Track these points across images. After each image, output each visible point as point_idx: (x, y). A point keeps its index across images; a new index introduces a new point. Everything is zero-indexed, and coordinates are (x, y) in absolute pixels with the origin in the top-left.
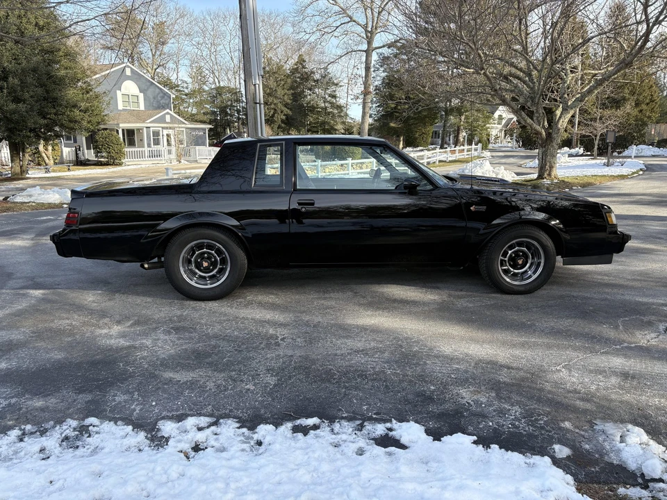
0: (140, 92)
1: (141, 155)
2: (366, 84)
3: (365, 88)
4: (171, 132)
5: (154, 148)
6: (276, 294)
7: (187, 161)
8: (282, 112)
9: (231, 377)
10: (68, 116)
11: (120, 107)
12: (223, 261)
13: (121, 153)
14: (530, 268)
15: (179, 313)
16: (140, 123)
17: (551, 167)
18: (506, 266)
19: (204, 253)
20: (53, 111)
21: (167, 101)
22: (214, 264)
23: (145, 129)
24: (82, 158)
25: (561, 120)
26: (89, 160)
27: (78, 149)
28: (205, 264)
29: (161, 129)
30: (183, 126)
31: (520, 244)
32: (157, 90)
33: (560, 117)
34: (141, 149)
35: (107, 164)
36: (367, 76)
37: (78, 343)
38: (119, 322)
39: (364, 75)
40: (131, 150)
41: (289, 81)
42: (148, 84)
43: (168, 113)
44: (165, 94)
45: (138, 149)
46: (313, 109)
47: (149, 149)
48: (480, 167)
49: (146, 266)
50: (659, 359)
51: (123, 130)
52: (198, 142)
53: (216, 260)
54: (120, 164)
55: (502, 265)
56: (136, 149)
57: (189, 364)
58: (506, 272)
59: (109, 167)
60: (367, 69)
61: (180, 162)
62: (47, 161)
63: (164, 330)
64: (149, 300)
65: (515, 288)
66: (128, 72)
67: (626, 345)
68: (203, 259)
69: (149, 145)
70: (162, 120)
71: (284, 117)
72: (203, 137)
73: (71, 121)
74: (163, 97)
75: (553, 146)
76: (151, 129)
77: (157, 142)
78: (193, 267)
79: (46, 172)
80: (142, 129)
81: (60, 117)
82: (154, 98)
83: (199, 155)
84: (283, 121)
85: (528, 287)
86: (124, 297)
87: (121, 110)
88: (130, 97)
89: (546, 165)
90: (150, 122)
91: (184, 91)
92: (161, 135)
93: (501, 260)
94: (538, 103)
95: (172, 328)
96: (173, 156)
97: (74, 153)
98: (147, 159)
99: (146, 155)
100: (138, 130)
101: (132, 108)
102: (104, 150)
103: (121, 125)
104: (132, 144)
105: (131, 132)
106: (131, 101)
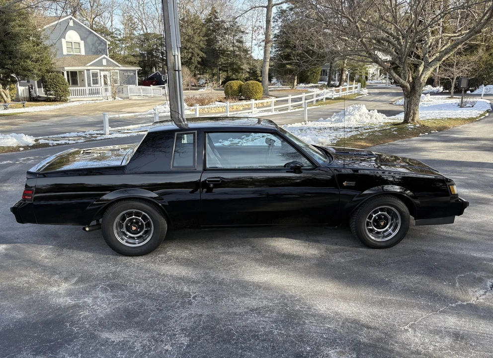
0: (82, 40)
1: (83, 93)
2: (267, 34)
3: (266, 38)
4: (107, 73)
5: (93, 87)
6: (190, 249)
7: (121, 98)
8: (198, 55)
9: (153, 337)
10: (22, 66)
11: (65, 52)
12: (148, 225)
13: (66, 92)
14: (390, 227)
15: (113, 269)
16: (81, 66)
17: (414, 114)
18: (371, 226)
19: (133, 219)
20: (10, 62)
21: (103, 47)
22: (141, 227)
23: (86, 71)
24: (34, 95)
25: (423, 76)
26: (39, 97)
27: (30, 88)
28: (134, 228)
29: (99, 71)
30: (117, 68)
31: (382, 210)
32: (96, 38)
33: (422, 74)
34: (85, 88)
35: (54, 100)
36: (267, 28)
37: (34, 302)
38: (66, 279)
39: (265, 27)
40: (74, 88)
41: (204, 29)
42: (88, 33)
43: (104, 58)
44: (102, 41)
45: (81, 88)
46: (223, 52)
47: (89, 88)
48: (358, 110)
49: (87, 229)
50: (484, 318)
51: (68, 72)
52: (130, 81)
53: (142, 224)
54: (66, 101)
55: (368, 225)
56: (78, 88)
57: (121, 323)
58: (371, 231)
59: (56, 103)
60: (268, 22)
61: (115, 99)
62: (6, 99)
63: (102, 287)
64: (90, 255)
65: (378, 244)
66: (71, 24)
67: (459, 303)
68: (132, 223)
69: (89, 85)
70: (99, 63)
71: (200, 60)
72: (133, 77)
73: (24, 70)
74: (100, 44)
75: (416, 97)
76: (91, 71)
77: (96, 82)
78: (124, 230)
79: (5, 109)
80: (83, 71)
81: (16, 67)
82: (93, 45)
83: (131, 92)
84: (199, 63)
85: (388, 243)
86: (70, 252)
87: (65, 55)
88: (73, 44)
89: (410, 112)
90: (90, 66)
91: (117, 37)
92: (99, 76)
93: (368, 222)
94: (404, 63)
95: (108, 285)
96: (109, 94)
97: (28, 91)
98: (88, 96)
99: (87, 92)
100: (80, 72)
101: (75, 54)
102: (52, 89)
103: (66, 69)
104: (75, 83)
105: (74, 74)
106: (74, 47)
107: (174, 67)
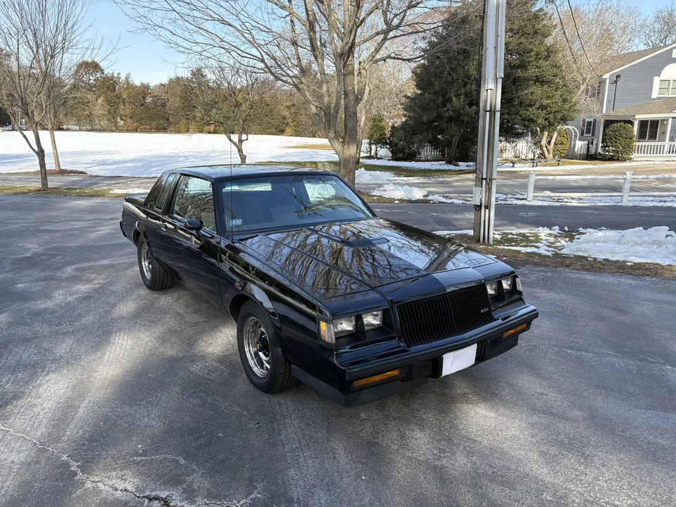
1: (659, 150)
11: (655, 94)
13: (629, 148)
16: (667, 112)
23: (671, 120)
26: (600, 154)
27: (590, 143)
34: (663, 143)
35: (611, 159)
40: (647, 144)
47: (670, 143)
51: (641, 121)
54: (625, 160)
56: (656, 143)
62: (546, 155)
66: (675, 54)
69: (672, 139)
80: (667, 120)
87: (654, 99)
88: (672, 82)
97: (586, 147)
98: (665, 155)
99: (666, 150)
100: (663, 120)
101: (670, 96)
102: (609, 144)
103: (637, 117)
104: (653, 137)
105: (655, 123)
106: (671, 87)
107: (485, 106)
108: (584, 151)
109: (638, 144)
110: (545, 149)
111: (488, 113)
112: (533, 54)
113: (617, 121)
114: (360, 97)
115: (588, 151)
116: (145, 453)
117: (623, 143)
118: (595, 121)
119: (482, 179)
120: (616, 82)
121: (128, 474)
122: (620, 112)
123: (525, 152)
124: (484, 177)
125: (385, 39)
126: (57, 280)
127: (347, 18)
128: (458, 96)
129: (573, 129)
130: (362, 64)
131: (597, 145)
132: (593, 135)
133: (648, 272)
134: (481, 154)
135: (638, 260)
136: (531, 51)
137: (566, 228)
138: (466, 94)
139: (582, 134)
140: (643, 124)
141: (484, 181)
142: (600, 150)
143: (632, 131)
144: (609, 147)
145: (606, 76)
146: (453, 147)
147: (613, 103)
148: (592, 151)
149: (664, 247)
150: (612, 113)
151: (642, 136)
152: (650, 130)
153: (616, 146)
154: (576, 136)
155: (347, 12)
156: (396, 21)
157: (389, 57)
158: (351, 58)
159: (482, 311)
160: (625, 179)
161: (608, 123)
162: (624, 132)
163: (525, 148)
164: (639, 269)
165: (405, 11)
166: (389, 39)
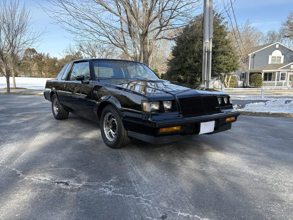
0: (282, 55)
1: (273, 85)
4: (292, 74)
5: (280, 81)
11: (270, 62)
13: (260, 84)
16: (275, 69)
23: (277, 72)
27: (244, 82)
29: (287, 72)
34: (273, 82)
40: (268, 82)
42: (288, 51)
43: (292, 64)
47: (277, 82)
62: (227, 86)
66: (277, 46)
69: (278, 80)
70: (288, 68)
76: (281, 72)
77: (283, 79)
80: (275, 73)
82: (290, 57)
87: (270, 64)
90: (280, 69)
92: (286, 75)
97: (243, 83)
98: (275, 87)
99: (275, 85)
100: (274, 73)
101: (276, 63)
102: (252, 82)
103: (263, 71)
104: (270, 79)
105: (270, 74)
106: (276, 59)
107: (205, 50)
108: (242, 85)
109: (264, 82)
110: (226, 83)
111: (207, 53)
112: (220, 42)
113: (255, 73)
114: (150, 54)
115: (244, 85)
116: (55, 167)
117: (258, 82)
118: (246, 73)
119: (205, 81)
120: (254, 57)
121: (47, 175)
122: (256, 69)
123: (218, 85)
124: (206, 80)
125: (160, 31)
126: (13, 117)
127: (145, 21)
128: (190, 58)
129: (237, 76)
130: (151, 40)
131: (247, 83)
132: (245, 79)
133: (280, 116)
134: (204, 70)
135: (274, 112)
136: (220, 41)
137: (240, 106)
138: (194, 58)
139: (241, 78)
140: (266, 74)
141: (205, 82)
142: (248, 85)
143: (261, 77)
144: (252, 83)
145: (250, 55)
146: (187, 82)
147: (253, 66)
148: (245, 85)
149: (285, 107)
150: (253, 70)
151: (265, 79)
152: (269, 76)
153: (255, 83)
154: (238, 79)
155: (144, 19)
156: (165, 23)
157: (162, 38)
158: (146, 37)
159: (216, 107)
160: (262, 89)
161: (251, 74)
162: (258, 77)
163: (218, 84)
164: (275, 115)
165: (168, 20)
166: (162, 31)
